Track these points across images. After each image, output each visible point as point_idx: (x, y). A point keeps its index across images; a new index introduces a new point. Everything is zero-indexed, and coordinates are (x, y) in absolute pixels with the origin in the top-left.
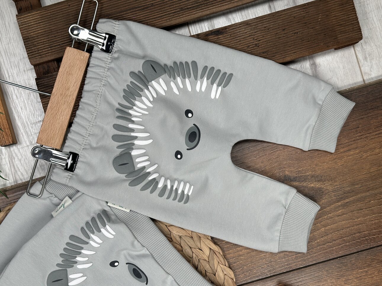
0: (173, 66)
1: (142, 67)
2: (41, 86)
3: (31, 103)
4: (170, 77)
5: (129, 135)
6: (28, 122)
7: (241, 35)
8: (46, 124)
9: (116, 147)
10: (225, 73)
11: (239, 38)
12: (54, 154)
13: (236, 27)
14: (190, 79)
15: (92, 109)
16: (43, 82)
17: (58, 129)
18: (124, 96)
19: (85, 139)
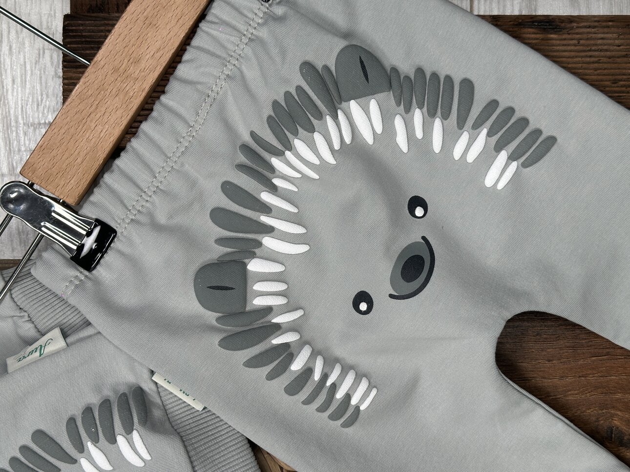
0: (412, 78)
1: (337, 59)
2: (74, 37)
3: (40, 74)
4: (399, 104)
5: (255, 219)
6: (20, 117)
7: (605, 47)
8: (56, 134)
9: (213, 240)
10: (538, 132)
11: (596, 53)
12: (55, 212)
13: (596, 24)
14: (446, 122)
15: (181, 127)
16: (81, 28)
17: (82, 154)
18: (270, 118)
19: (144, 199)
